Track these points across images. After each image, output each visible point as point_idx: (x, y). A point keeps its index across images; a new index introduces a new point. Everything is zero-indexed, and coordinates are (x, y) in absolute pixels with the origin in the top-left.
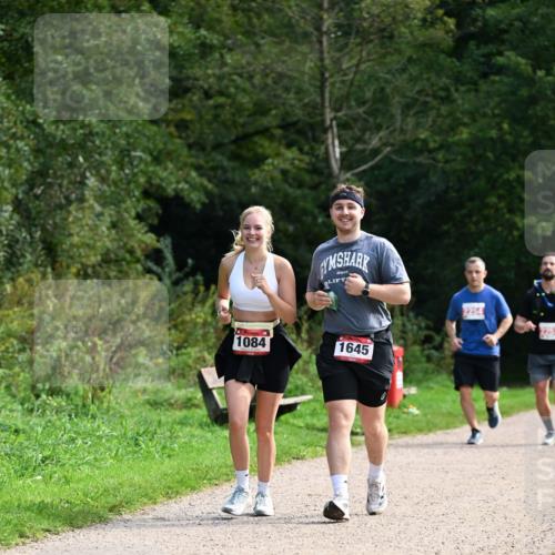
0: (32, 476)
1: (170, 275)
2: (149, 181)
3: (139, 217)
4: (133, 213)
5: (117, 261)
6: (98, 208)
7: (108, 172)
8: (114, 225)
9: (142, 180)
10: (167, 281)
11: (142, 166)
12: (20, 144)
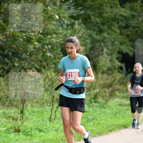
0: (90, 123)
1: (125, 73)
2: (119, 49)
3: (117, 59)
4: (115, 57)
5: (111, 69)
6: (107, 56)
7: (109, 47)
8: (111, 61)
9: (118, 49)
10: (124, 74)
11: (118, 46)
12: (88, 41)
